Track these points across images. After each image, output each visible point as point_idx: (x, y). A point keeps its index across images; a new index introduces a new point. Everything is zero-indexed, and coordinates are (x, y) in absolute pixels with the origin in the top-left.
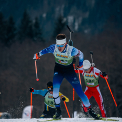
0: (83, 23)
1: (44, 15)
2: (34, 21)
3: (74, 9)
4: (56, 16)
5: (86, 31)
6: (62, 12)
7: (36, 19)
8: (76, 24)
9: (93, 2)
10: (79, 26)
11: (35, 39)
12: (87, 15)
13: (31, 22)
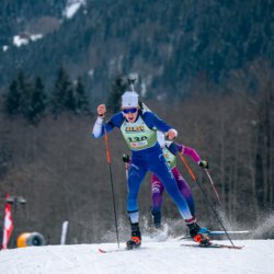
0: (155, 84)
1: (91, 73)
2: (75, 82)
3: (139, 61)
4: (111, 73)
5: (159, 98)
6: (120, 66)
7: (79, 79)
8: (143, 86)
9: (170, 49)
10: (148, 88)
11: (78, 111)
12: (161, 71)
13: (70, 84)
